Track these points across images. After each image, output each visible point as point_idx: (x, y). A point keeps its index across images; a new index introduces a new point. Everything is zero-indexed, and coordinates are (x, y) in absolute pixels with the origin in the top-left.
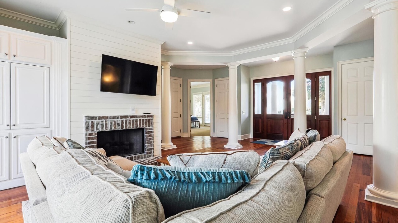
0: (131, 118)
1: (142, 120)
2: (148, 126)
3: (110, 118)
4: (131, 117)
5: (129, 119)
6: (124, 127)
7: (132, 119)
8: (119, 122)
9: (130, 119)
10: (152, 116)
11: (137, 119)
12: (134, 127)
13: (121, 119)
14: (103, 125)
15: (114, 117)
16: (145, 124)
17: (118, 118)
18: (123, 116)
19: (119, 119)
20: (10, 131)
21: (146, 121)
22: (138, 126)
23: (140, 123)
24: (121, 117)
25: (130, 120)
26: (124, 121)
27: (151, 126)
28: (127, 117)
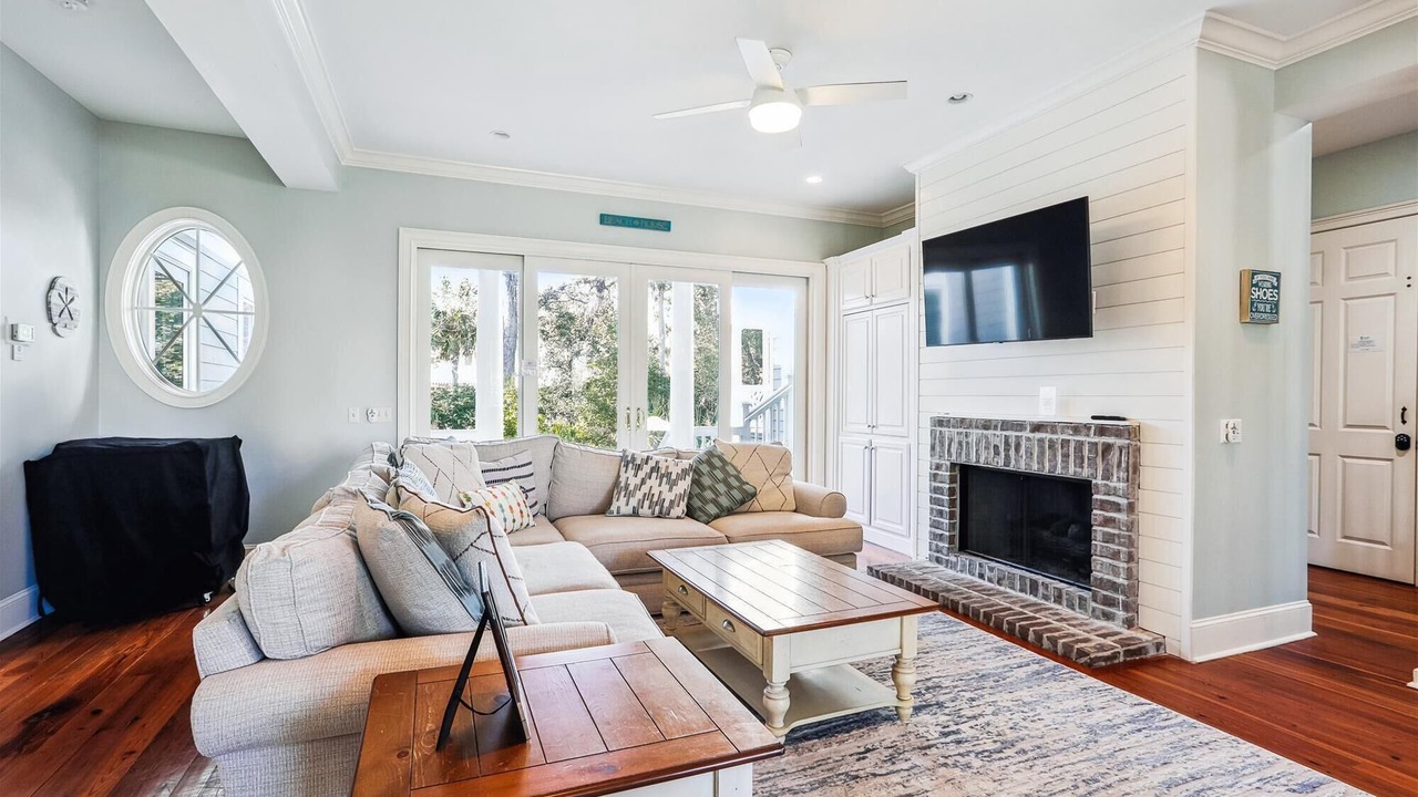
0: (1033, 431)
1: (1072, 445)
2: (1099, 477)
3: (977, 427)
4: (1037, 427)
5: (1026, 434)
6: (1013, 462)
7: (1038, 435)
8: (997, 441)
9: (1031, 435)
10: (1133, 432)
11: (1054, 437)
12: (1044, 467)
13: (1004, 433)
14: (960, 443)
15: (987, 425)
16: (1086, 465)
17: (996, 428)
18: (1008, 422)
19: (998, 432)
20: (871, 437)
21: (1090, 451)
22: (1059, 466)
23: (1066, 456)
24: (1006, 425)
25: (1028, 439)
26: (1012, 441)
27: (1115, 479)
28: (1019, 426)
